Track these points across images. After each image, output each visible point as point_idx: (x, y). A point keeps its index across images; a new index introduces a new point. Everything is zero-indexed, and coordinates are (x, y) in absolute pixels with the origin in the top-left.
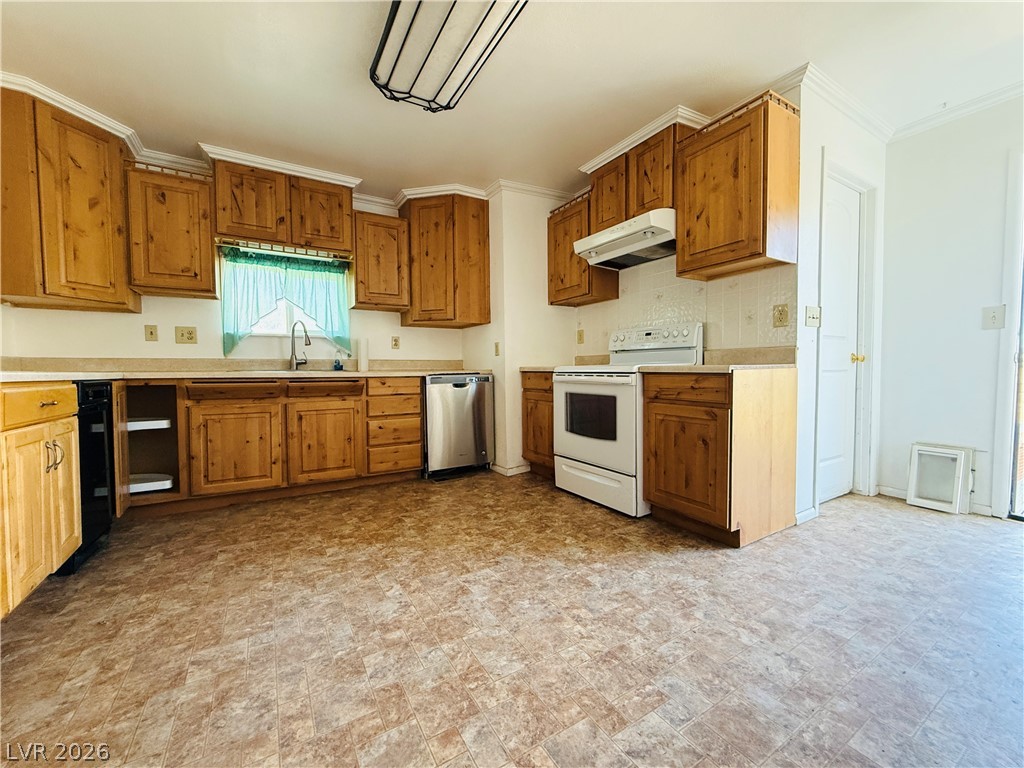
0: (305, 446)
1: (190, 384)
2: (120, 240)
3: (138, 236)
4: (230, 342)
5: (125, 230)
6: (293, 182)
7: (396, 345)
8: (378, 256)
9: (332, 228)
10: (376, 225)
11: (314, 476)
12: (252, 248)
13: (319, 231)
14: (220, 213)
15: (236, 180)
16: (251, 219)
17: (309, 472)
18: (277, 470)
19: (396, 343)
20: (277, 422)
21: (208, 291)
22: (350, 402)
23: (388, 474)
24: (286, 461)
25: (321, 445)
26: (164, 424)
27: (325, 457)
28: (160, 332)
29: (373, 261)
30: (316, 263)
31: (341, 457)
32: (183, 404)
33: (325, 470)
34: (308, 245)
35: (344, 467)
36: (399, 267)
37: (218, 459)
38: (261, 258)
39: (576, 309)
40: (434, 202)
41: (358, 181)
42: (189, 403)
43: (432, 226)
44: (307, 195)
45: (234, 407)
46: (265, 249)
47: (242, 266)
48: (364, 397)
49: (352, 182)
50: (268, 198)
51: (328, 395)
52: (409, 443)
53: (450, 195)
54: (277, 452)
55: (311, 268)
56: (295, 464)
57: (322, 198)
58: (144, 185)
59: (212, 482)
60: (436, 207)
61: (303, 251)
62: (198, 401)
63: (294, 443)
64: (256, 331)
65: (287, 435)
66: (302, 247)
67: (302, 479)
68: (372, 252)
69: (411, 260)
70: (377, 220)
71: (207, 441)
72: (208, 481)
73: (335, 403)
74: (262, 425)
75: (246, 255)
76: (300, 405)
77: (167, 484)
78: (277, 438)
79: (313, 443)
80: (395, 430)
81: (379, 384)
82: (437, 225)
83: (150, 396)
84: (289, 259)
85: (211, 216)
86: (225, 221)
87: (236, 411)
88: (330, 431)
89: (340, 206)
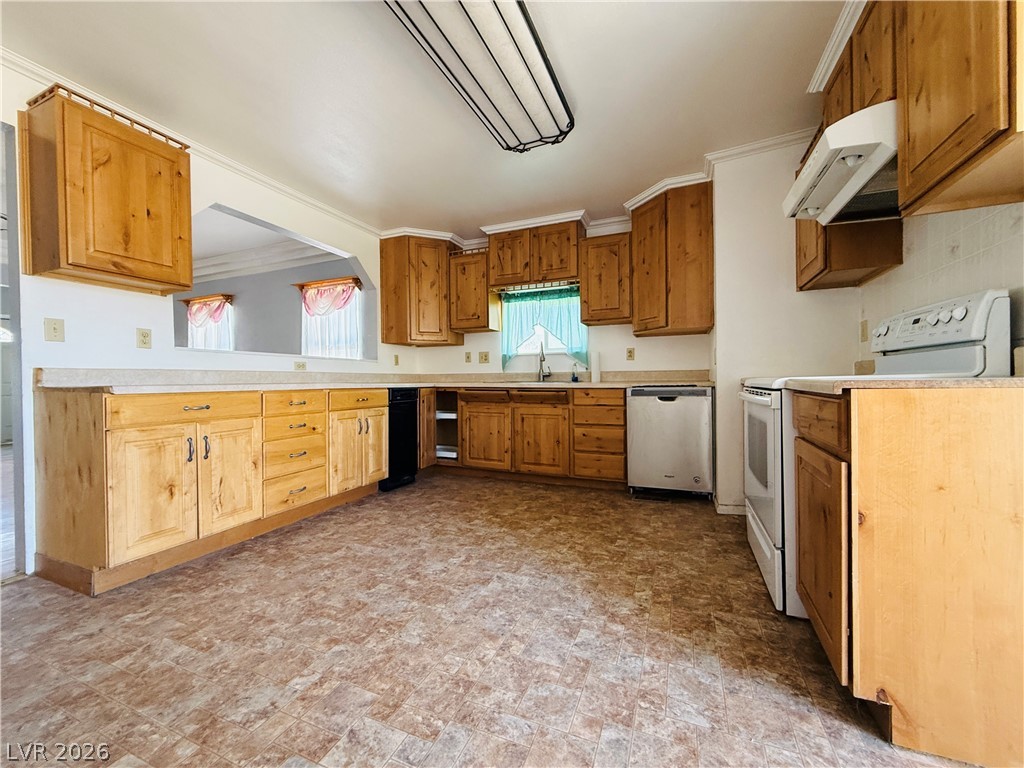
0: (525, 442)
1: (463, 391)
2: (445, 302)
3: (453, 299)
4: (505, 360)
5: (447, 297)
6: (535, 232)
7: (630, 356)
8: (600, 275)
9: (562, 260)
10: (599, 246)
11: (532, 468)
12: (518, 290)
13: (552, 266)
14: (491, 272)
15: (500, 245)
16: (508, 271)
17: (528, 463)
18: (508, 457)
19: (631, 354)
20: (508, 421)
21: (484, 327)
22: (559, 410)
23: (590, 480)
24: (513, 452)
25: (537, 444)
26: (453, 416)
27: (539, 454)
28: (472, 357)
29: (594, 281)
30: (561, 291)
31: (552, 456)
32: (461, 403)
33: (540, 464)
34: (544, 280)
35: (554, 465)
36: (620, 281)
37: (475, 443)
38: (523, 296)
39: (858, 290)
40: (650, 206)
41: (582, 212)
42: (463, 403)
43: (648, 232)
44: (544, 239)
45: (483, 408)
46: (525, 289)
47: (514, 304)
48: (571, 406)
49: (577, 215)
50: (519, 253)
51: (542, 403)
52: (613, 454)
53: (661, 194)
54: (508, 444)
55: (557, 296)
56: (519, 456)
57: (554, 238)
58: (457, 265)
59: (473, 458)
60: (652, 209)
61: (542, 285)
62: (467, 402)
63: (518, 439)
64: (521, 351)
65: (514, 432)
66: (541, 282)
67: (524, 468)
68: (595, 272)
69: (632, 271)
70: (600, 241)
71: (471, 430)
72: (471, 458)
73: (546, 410)
74: (499, 422)
75: (514, 297)
76: (523, 409)
77: (454, 455)
78: (508, 434)
79: (532, 441)
80: (598, 439)
81: (583, 395)
82: (651, 228)
83: (446, 398)
84: (542, 292)
85: (486, 275)
86: (494, 275)
87: (486, 411)
88: (543, 432)
89: (568, 239)
